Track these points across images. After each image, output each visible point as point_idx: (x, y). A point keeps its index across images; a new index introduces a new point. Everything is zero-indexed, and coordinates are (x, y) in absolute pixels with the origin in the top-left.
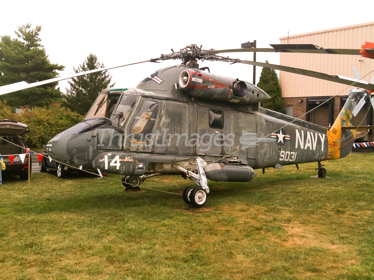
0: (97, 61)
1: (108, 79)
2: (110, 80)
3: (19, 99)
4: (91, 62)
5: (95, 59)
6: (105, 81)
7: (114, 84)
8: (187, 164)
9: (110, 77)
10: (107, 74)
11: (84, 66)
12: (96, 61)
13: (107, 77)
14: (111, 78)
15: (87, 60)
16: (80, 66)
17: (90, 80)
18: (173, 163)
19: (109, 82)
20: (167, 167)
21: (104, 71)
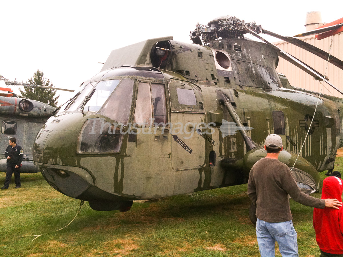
1: (53, 92)
2: (55, 93)
4: (39, 78)
5: (42, 75)
6: (51, 93)
7: (59, 96)
10: (52, 88)
11: (32, 80)
12: (42, 76)
13: (53, 90)
14: (56, 91)
15: (34, 75)
19: (54, 94)
21: (50, 84)
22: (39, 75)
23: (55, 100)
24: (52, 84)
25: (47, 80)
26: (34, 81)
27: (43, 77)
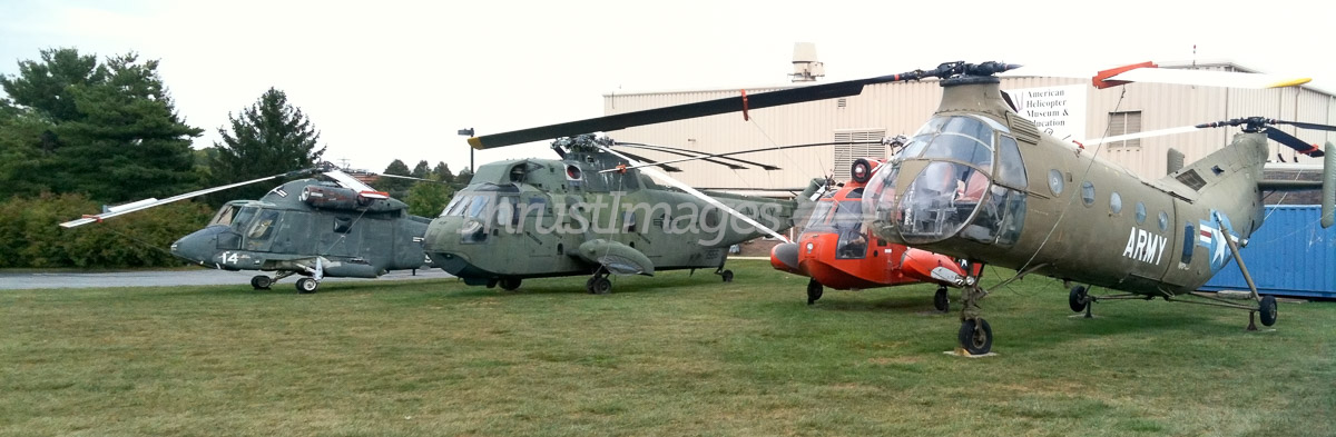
0: (286, 103)
1: (310, 139)
2: (314, 142)
3: (105, 186)
4: (272, 105)
5: (281, 99)
6: (304, 142)
8: (308, 262)
9: (314, 135)
10: (308, 129)
11: (254, 112)
12: (283, 102)
13: (310, 134)
14: (317, 137)
15: (261, 100)
16: (244, 112)
17: (268, 142)
18: (292, 261)
19: (312, 145)
20: (287, 265)
21: (301, 122)
22: (274, 100)
23: (315, 158)
24: (307, 121)
25: (295, 111)
26: (259, 113)
27: (284, 106)
